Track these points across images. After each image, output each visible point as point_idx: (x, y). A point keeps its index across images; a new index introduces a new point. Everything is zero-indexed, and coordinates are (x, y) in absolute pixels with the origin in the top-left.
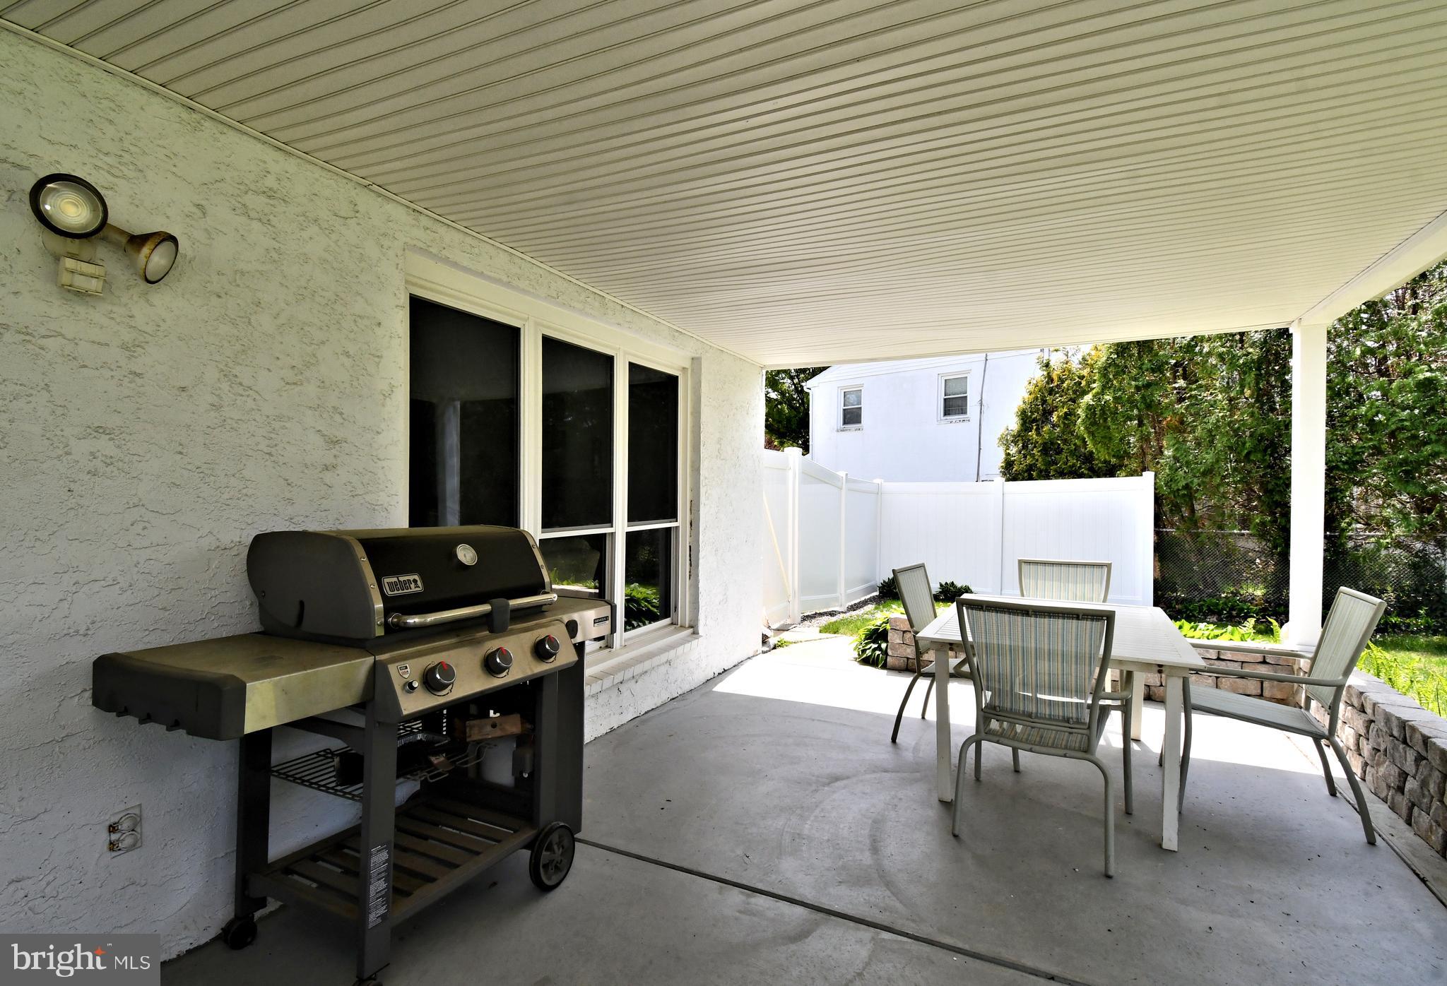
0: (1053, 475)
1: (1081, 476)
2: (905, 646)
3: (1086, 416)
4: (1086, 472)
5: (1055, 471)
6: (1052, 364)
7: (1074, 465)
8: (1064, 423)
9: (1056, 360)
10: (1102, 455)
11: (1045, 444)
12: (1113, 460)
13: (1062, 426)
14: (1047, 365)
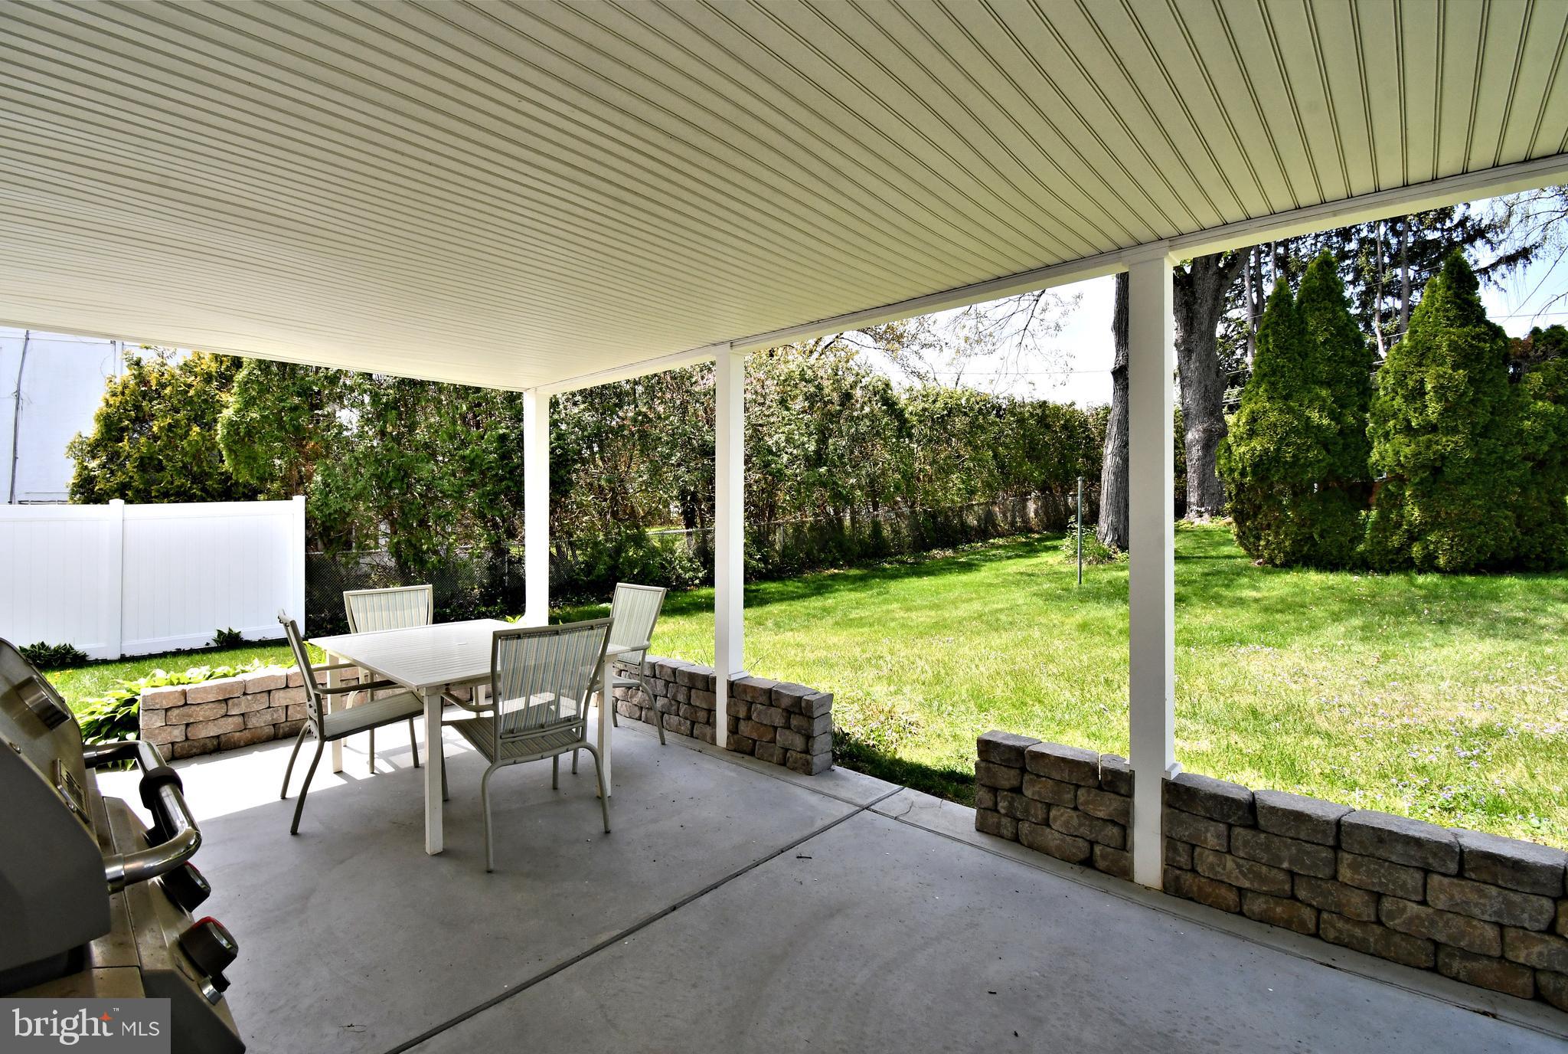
0: (156, 497)
1: (190, 498)
2: (169, 729)
3: (228, 433)
4: (199, 493)
5: (158, 491)
6: (143, 363)
7: (183, 485)
8: (168, 436)
9: (150, 359)
10: (244, 477)
11: (142, 458)
12: (254, 482)
13: (165, 438)
14: (138, 363)
